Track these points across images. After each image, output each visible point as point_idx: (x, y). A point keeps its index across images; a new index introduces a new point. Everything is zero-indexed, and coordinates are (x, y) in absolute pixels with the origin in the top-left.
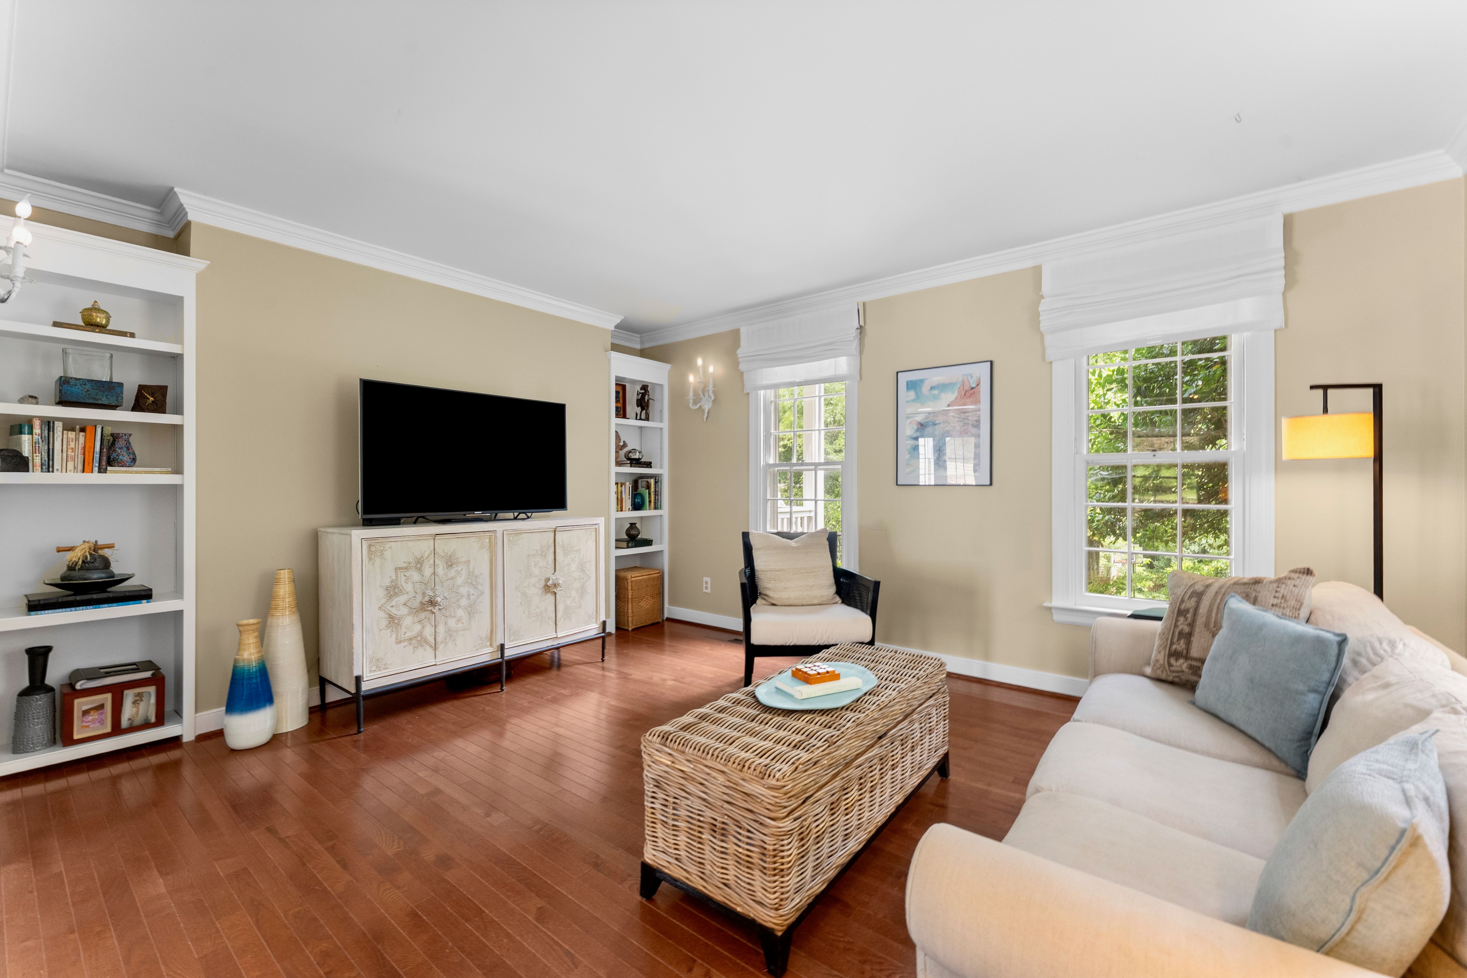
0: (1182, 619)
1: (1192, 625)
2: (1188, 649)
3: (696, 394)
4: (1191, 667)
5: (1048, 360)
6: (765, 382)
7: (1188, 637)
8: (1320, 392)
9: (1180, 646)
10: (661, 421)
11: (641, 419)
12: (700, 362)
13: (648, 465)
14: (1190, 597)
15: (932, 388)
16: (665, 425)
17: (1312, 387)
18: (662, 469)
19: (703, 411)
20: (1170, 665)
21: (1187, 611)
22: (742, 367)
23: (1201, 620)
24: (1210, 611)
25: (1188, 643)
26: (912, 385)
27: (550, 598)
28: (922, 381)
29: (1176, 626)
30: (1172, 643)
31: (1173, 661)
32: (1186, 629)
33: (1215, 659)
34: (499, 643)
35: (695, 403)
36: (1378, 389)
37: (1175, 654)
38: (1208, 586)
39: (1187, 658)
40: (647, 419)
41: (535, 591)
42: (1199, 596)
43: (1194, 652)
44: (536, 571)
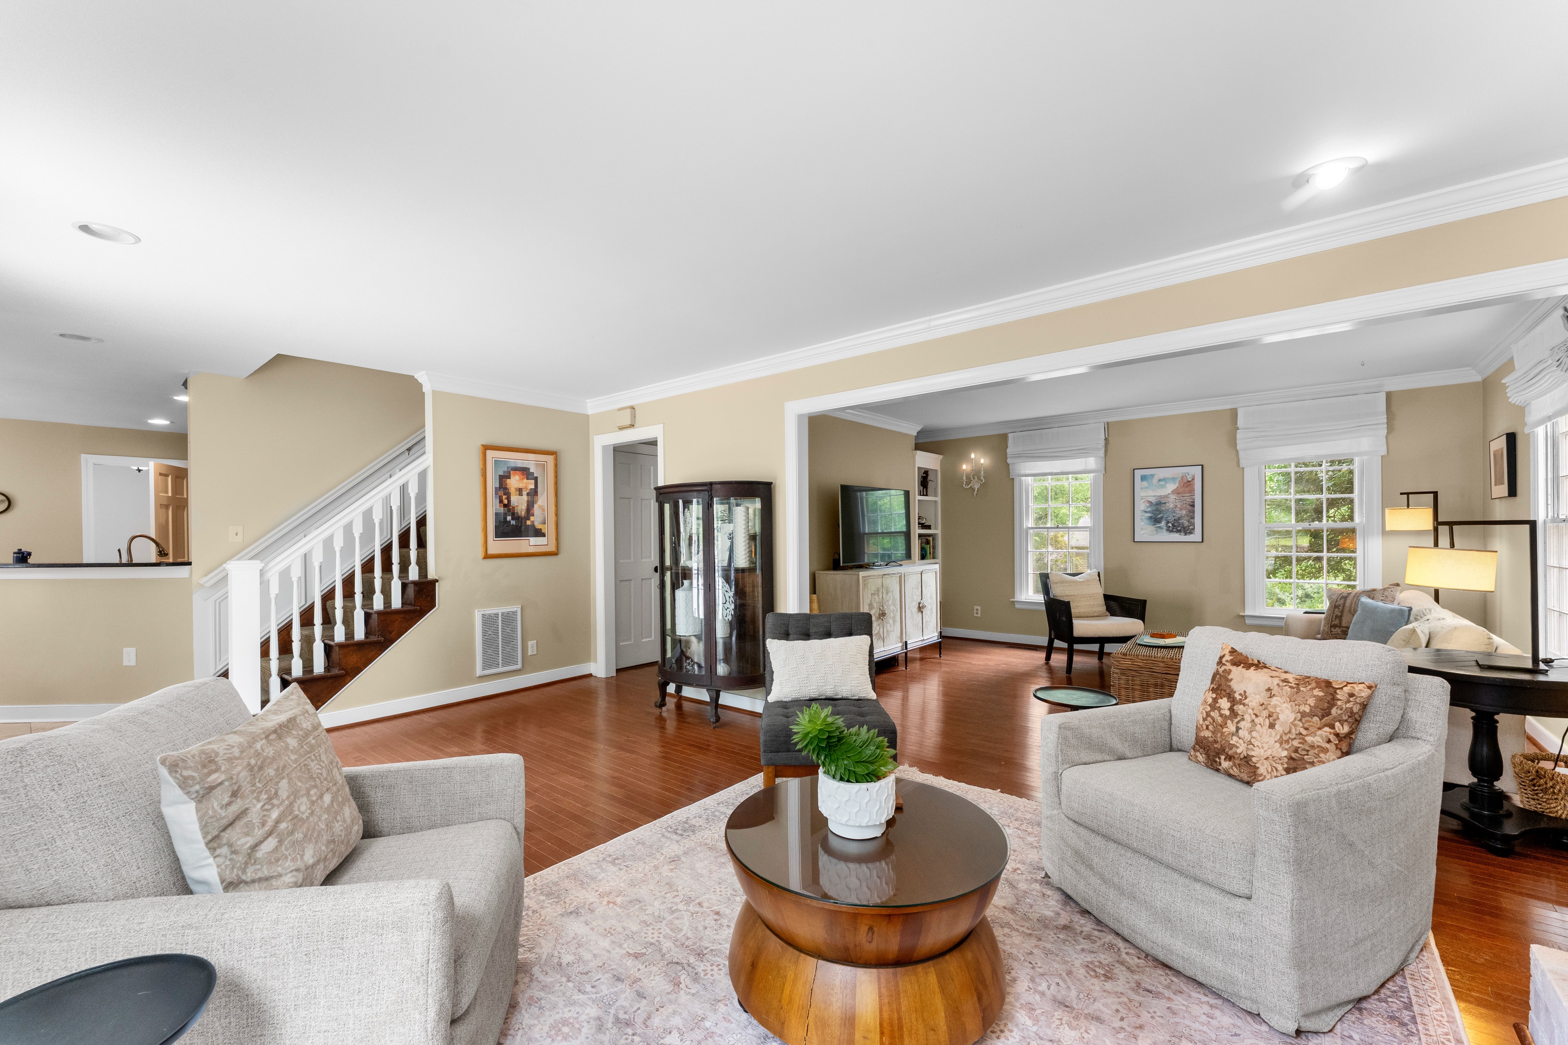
0: (1336, 609)
1: (1342, 612)
2: (1340, 624)
3: (968, 478)
4: (1342, 631)
5: (1241, 466)
6: (1027, 472)
7: (1340, 617)
8: (1406, 496)
9: (1337, 622)
10: (936, 496)
11: (923, 495)
12: (973, 456)
13: (929, 527)
14: (1340, 599)
15: (1160, 480)
16: (938, 499)
17: (1401, 494)
18: (937, 531)
19: (974, 490)
20: (1331, 631)
21: (1340, 606)
22: (1009, 461)
23: (1347, 609)
24: (1351, 604)
25: (1341, 620)
26: (1143, 478)
27: (920, 614)
28: (1152, 476)
29: (1334, 613)
30: (1332, 621)
31: (1333, 630)
32: (1339, 614)
33: (1355, 624)
34: (904, 640)
35: (968, 483)
36: (1436, 494)
37: (1335, 626)
38: (1349, 594)
39: (1340, 627)
40: (927, 495)
41: (915, 610)
42: (1345, 598)
43: (1344, 624)
44: (915, 598)
